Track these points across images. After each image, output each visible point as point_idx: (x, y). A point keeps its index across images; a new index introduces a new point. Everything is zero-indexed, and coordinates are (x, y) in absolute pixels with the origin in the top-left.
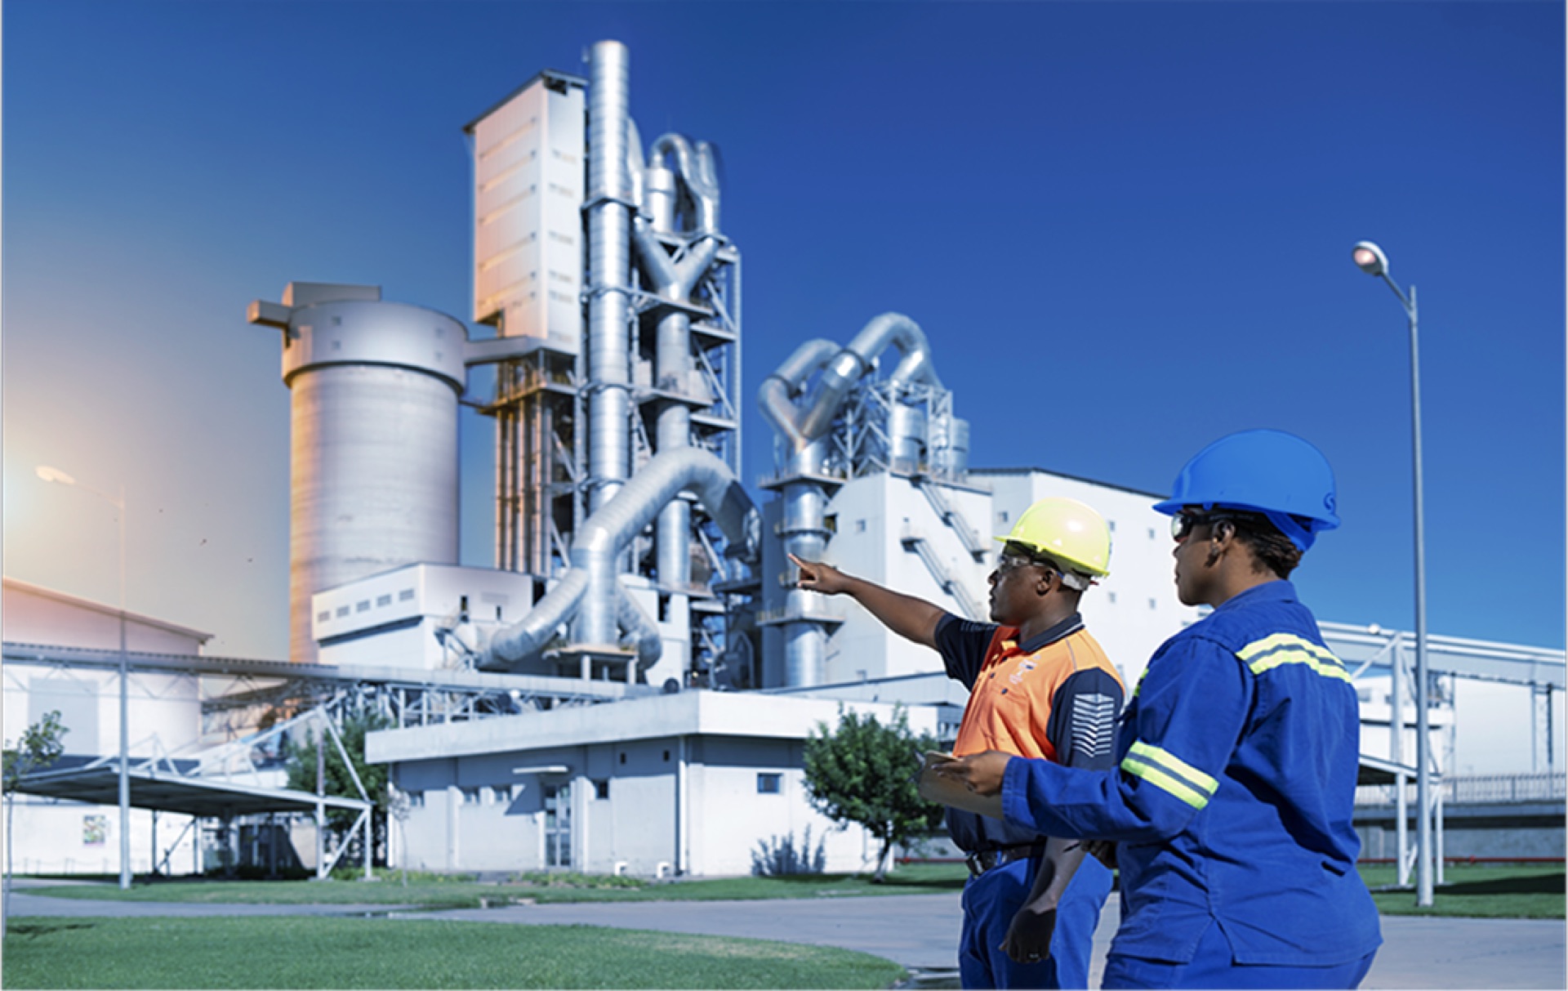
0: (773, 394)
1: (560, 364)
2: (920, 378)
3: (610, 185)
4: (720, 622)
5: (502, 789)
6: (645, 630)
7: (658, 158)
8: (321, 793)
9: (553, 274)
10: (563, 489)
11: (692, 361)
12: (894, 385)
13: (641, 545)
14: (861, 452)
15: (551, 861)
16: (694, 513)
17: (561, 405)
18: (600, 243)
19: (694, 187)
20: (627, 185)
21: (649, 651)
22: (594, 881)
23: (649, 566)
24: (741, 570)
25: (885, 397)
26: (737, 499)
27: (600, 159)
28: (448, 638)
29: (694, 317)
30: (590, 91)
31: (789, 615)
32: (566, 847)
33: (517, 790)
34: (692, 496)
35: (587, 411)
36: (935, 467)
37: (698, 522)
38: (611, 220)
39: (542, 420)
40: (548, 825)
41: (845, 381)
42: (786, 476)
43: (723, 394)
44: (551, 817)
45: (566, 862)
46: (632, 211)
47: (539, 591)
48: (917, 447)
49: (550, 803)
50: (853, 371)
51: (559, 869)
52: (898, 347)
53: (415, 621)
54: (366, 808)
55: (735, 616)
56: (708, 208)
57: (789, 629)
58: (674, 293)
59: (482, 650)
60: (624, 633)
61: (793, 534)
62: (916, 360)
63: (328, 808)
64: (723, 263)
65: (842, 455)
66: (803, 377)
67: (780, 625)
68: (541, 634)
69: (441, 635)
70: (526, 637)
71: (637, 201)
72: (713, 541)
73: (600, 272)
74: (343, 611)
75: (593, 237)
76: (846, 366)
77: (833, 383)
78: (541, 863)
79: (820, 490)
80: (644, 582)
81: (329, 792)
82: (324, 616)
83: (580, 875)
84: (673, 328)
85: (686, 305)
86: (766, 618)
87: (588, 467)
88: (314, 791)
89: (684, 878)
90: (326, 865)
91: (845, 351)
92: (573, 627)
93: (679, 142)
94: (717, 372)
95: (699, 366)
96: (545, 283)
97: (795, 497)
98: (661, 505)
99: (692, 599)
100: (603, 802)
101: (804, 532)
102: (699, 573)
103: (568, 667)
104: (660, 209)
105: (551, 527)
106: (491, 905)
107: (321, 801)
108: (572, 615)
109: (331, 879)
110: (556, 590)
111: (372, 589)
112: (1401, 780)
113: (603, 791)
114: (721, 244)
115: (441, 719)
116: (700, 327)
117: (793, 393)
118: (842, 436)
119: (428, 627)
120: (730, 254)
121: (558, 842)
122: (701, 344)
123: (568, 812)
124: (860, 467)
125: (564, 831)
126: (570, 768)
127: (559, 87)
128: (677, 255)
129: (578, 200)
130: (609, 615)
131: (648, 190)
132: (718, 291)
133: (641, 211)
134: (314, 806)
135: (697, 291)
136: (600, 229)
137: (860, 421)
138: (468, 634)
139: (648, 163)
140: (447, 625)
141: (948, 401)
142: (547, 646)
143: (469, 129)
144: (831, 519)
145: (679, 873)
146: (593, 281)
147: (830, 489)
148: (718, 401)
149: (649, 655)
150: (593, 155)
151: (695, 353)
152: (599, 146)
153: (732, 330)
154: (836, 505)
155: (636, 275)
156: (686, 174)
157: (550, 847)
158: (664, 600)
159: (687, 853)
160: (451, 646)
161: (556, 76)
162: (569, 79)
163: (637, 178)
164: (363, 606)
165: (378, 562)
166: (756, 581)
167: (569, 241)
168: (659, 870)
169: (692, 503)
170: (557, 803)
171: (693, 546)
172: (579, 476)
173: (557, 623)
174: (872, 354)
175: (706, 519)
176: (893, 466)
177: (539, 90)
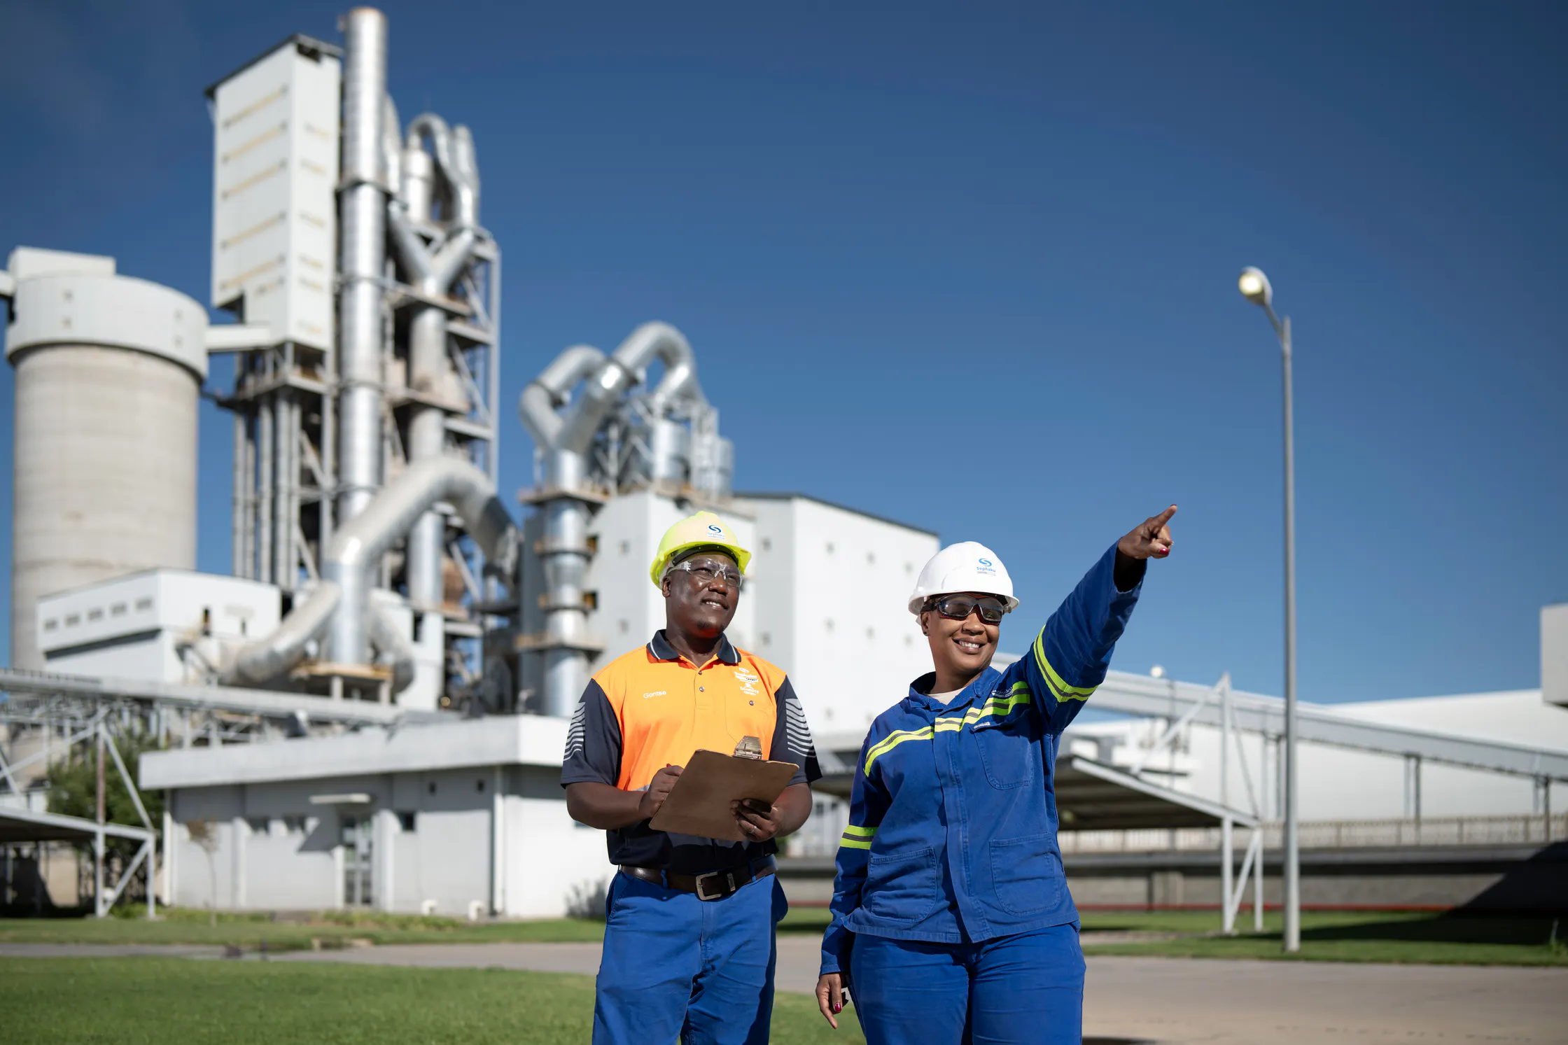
0: (536, 402)
1: (309, 358)
2: (685, 394)
3: (365, 167)
4: (476, 648)
5: (295, 822)
6: (398, 651)
7: (415, 140)
8: (101, 818)
9: (304, 260)
10: (310, 494)
11: (447, 364)
12: (660, 400)
13: (392, 561)
14: (625, 469)
15: (349, 899)
16: (447, 528)
17: (310, 403)
18: (354, 229)
19: (453, 176)
20: (382, 167)
21: (402, 674)
22: (405, 922)
23: (400, 582)
24: (496, 591)
25: (650, 411)
26: (495, 514)
27: (355, 137)
28: (190, 655)
29: (451, 315)
30: (346, 61)
31: (550, 640)
32: (367, 884)
33: (312, 824)
34: (447, 508)
35: (338, 412)
36: (699, 489)
37: (452, 536)
38: (365, 205)
39: (290, 418)
40: (347, 859)
41: (610, 393)
42: (547, 492)
43: (478, 398)
44: (350, 852)
45: (367, 901)
46: (387, 197)
47: (287, 605)
48: (680, 468)
49: (349, 835)
50: (618, 384)
51: (358, 909)
52: (663, 359)
53: (151, 634)
54: (148, 837)
55: (491, 640)
56: (467, 199)
57: (549, 656)
58: (431, 288)
59: (227, 668)
60: (377, 653)
61: (555, 554)
62: (681, 374)
63: (108, 837)
64: (481, 260)
65: (604, 473)
66: (567, 385)
67: (541, 652)
68: (290, 652)
69: (182, 650)
70: (273, 656)
71: (394, 186)
72: (467, 557)
73: (353, 260)
74: (73, 620)
75: (347, 222)
76: (610, 378)
77: (598, 394)
78: (338, 903)
79: (584, 507)
80: (395, 599)
81: (109, 817)
82: (51, 625)
83: (386, 916)
84: (429, 327)
85: (442, 300)
86: (525, 642)
87: (338, 472)
88: (93, 818)
89: (500, 919)
90: (105, 901)
91: (610, 359)
92: (324, 645)
93: (437, 124)
94: (473, 375)
95: (455, 369)
96: (295, 270)
97: (557, 514)
98: (414, 519)
99: (447, 620)
100: (409, 836)
101: (565, 552)
102: (452, 592)
103: (319, 687)
104: (416, 197)
105: (297, 535)
106: (326, 946)
107: (101, 829)
108: (323, 633)
109: (112, 918)
110: (306, 605)
111: (105, 597)
112: (1227, 825)
113: (408, 822)
114: (479, 239)
115: (179, 744)
116: (458, 327)
117: (556, 403)
118: (606, 451)
119: (167, 642)
120: (488, 250)
121: (358, 880)
122: (458, 345)
123: (370, 845)
124: (624, 484)
125: (364, 866)
126: (374, 798)
127: (312, 55)
128: (434, 246)
129: (330, 180)
130: (361, 635)
131: (404, 175)
132: (475, 287)
133: (399, 197)
134: (91, 836)
135: (454, 288)
136: (353, 213)
137: (624, 437)
138: (211, 650)
139: (405, 145)
140: (188, 638)
141: (712, 419)
142: (296, 665)
143: (211, 94)
144: (593, 540)
145: (493, 913)
146: (347, 268)
147: (593, 508)
148: (473, 407)
149: (402, 679)
150: (348, 132)
151: (450, 354)
152: (355, 124)
153: (488, 331)
154: (601, 524)
155: (391, 268)
156: (444, 158)
157: (350, 887)
158: (418, 620)
159: (504, 892)
160: (193, 664)
161: (309, 42)
162: (323, 47)
163: (393, 160)
164: (96, 615)
165: (109, 567)
166: (512, 603)
167: (319, 223)
168: (473, 909)
169: (446, 516)
170: (357, 836)
171: (446, 563)
172: (326, 481)
173: (306, 640)
174: (639, 363)
175: (460, 533)
176: (657, 486)
177: (288, 54)
